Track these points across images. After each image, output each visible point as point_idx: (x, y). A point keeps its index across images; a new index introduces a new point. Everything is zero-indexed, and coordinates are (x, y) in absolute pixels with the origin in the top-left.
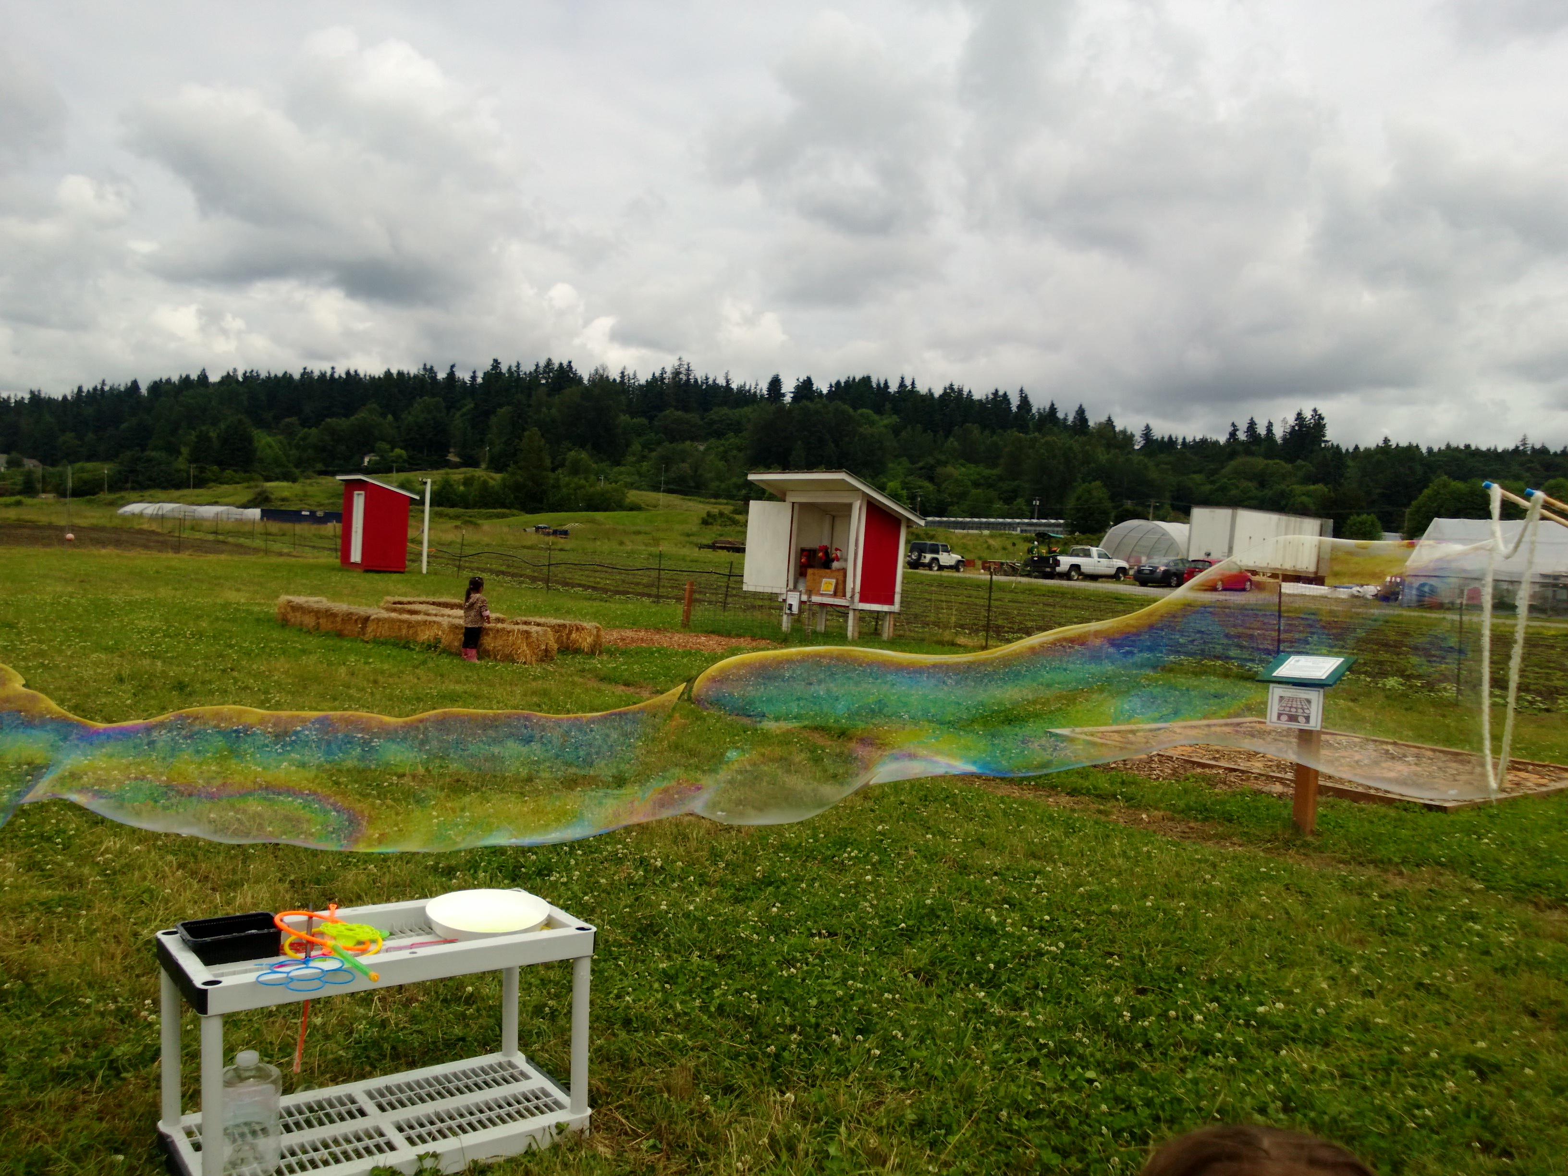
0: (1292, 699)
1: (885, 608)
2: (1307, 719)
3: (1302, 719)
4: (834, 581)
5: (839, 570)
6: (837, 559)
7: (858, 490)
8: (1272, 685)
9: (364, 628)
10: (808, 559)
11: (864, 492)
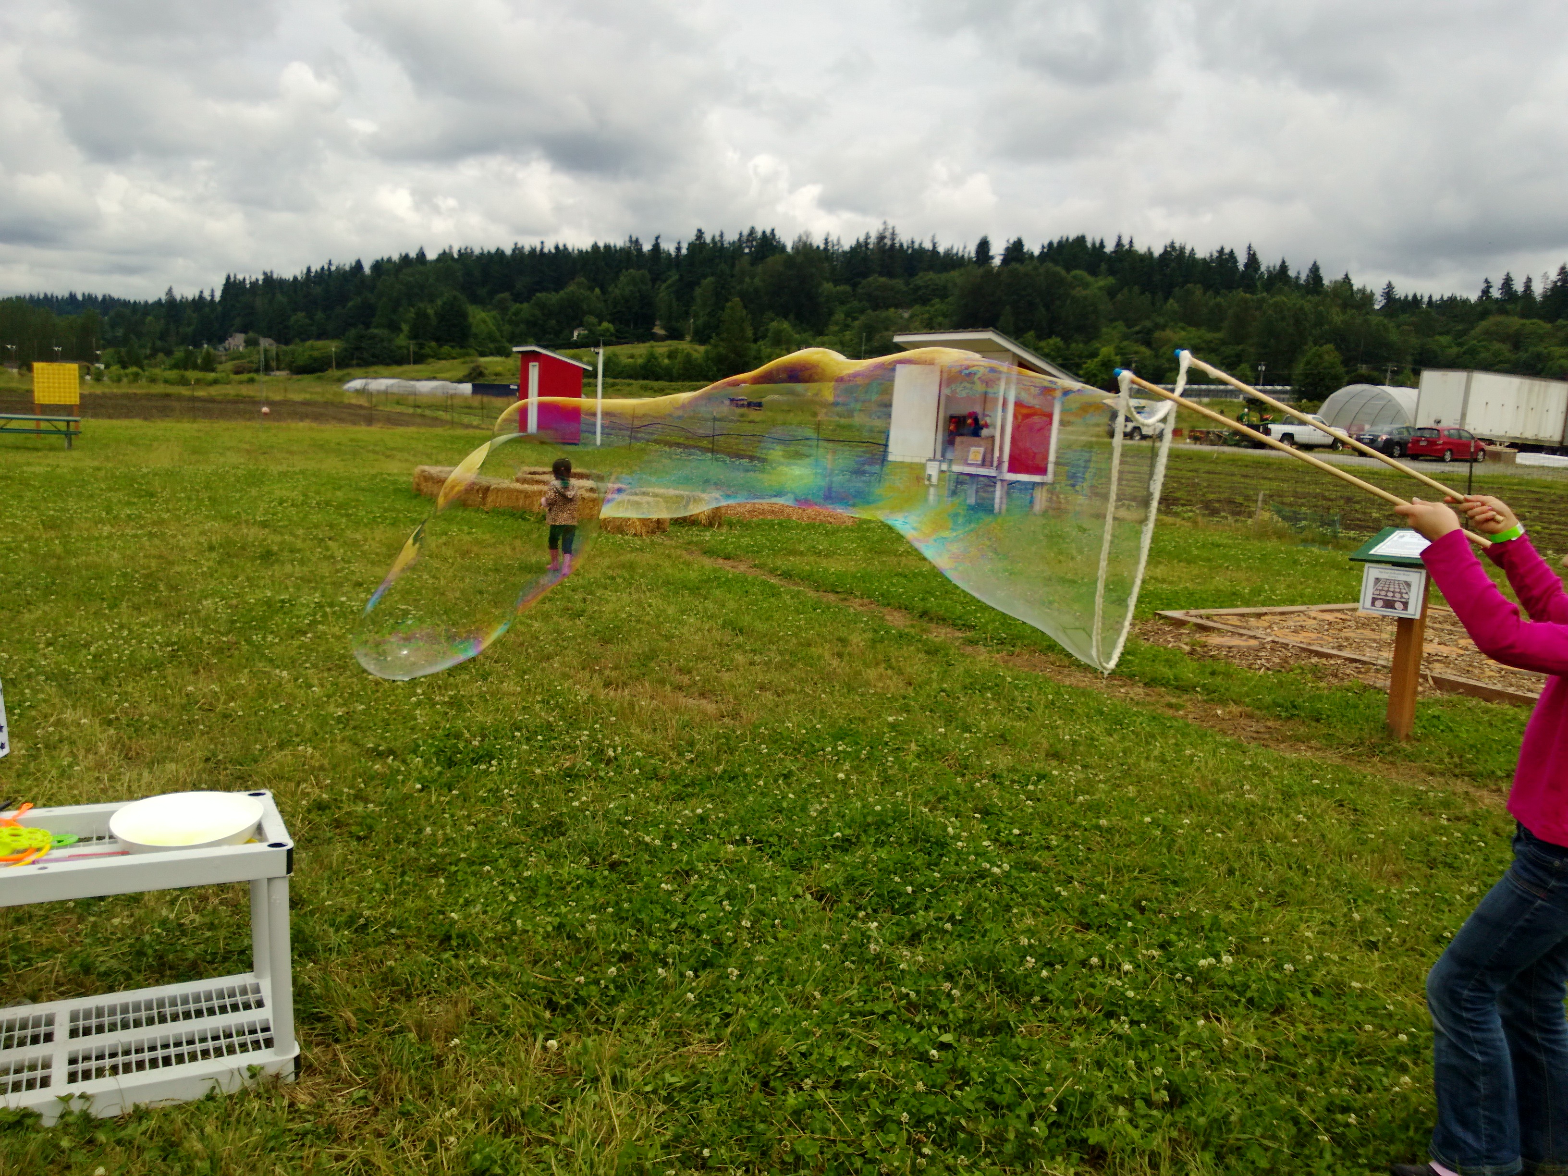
0: (1388, 582)
1: (1037, 478)
2: (1405, 605)
3: (1398, 605)
4: (982, 450)
5: (987, 438)
6: (986, 426)
7: (1008, 350)
8: (1367, 565)
9: (484, 498)
10: (957, 427)
11: (1014, 354)
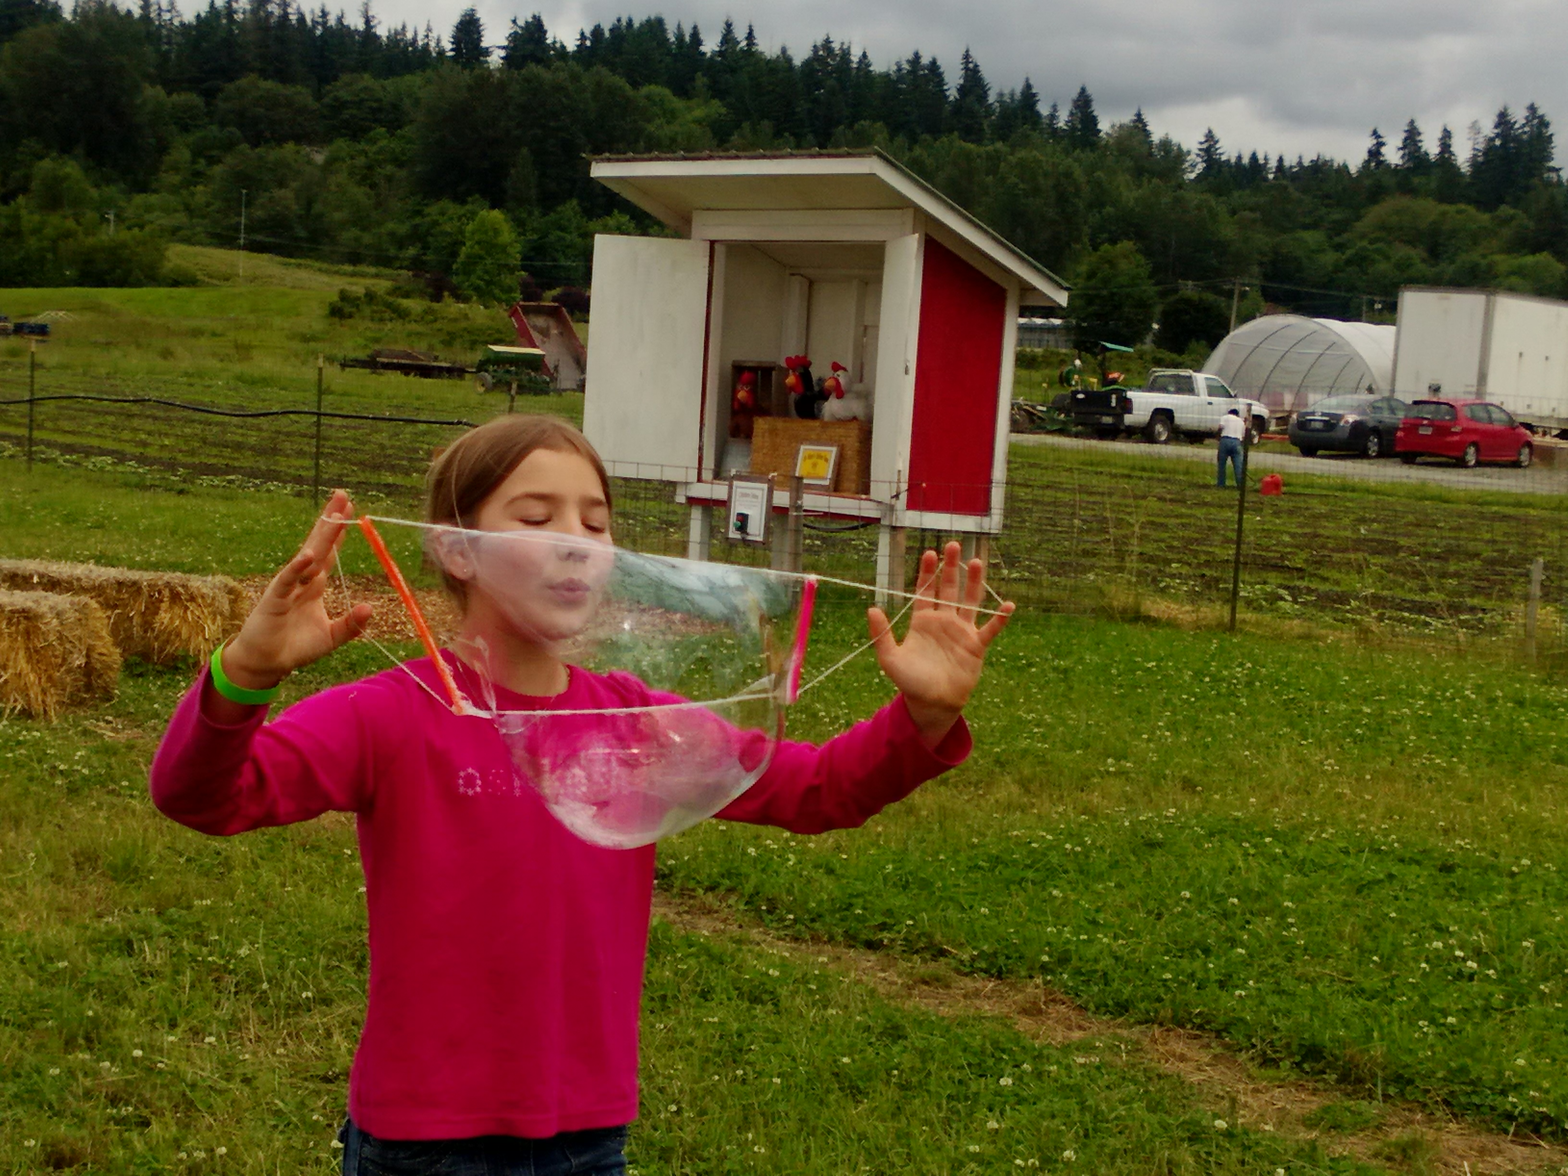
1: (967, 523)
4: (833, 451)
5: (846, 421)
6: (842, 392)
10: (757, 393)
11: (918, 210)
